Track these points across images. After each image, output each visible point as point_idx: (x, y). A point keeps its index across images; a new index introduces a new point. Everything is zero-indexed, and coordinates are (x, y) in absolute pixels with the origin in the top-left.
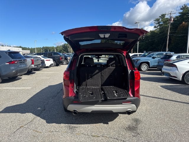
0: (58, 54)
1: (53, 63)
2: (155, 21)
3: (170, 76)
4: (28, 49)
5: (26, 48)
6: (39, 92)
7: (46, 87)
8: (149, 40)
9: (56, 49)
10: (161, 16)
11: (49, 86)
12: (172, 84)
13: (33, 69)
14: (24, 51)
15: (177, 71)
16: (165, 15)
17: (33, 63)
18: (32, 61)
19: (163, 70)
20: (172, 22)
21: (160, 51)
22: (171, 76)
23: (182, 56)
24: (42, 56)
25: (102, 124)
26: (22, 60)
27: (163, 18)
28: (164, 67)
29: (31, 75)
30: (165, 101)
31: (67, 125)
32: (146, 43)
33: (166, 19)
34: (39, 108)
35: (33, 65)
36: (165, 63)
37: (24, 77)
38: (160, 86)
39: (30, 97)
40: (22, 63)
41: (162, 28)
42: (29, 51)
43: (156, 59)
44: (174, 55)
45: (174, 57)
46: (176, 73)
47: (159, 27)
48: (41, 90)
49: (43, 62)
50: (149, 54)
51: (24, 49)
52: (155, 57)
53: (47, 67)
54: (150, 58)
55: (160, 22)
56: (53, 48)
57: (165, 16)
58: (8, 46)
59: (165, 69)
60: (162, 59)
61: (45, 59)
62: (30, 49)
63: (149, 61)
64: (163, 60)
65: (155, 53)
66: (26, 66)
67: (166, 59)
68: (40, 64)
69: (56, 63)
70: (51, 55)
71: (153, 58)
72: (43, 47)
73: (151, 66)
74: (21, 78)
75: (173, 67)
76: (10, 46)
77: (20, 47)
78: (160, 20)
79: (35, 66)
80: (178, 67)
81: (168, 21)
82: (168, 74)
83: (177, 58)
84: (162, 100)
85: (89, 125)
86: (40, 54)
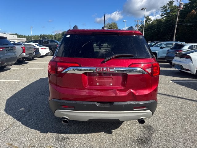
0: (56, 42)
1: (49, 52)
2: (162, 9)
3: (182, 69)
4: (25, 37)
5: (22, 36)
6: (27, 86)
7: (37, 80)
8: (154, 29)
9: (55, 37)
10: (168, 3)
11: (41, 79)
12: (185, 79)
13: (24, 58)
14: (20, 39)
15: (191, 63)
16: (174, 1)
17: (24, 52)
18: (23, 48)
19: (174, 62)
20: (181, 9)
21: (169, 41)
22: (184, 69)
23: (194, 46)
24: (37, 44)
25: (103, 134)
26: (9, 47)
27: (170, 5)
28: (175, 58)
29: (22, 65)
30: (180, 100)
31: (55, 134)
32: (151, 33)
33: (174, 6)
34: (22, 109)
35: (24, 54)
36: (177, 54)
37: (14, 68)
38: (171, 80)
39: (15, 93)
40: (9, 50)
41: (169, 16)
42: (26, 39)
43: (164, 49)
44: (186, 45)
45: (186, 48)
46: (190, 66)
47: (165, 15)
48: (30, 83)
49: (37, 50)
50: (156, 44)
51: (19, 36)
52: (164, 47)
53: (42, 57)
54: (158, 48)
55: (168, 10)
56: (51, 36)
57: (172, 3)
58: (2, 33)
59: (177, 60)
60: (171, 49)
61: (40, 48)
62: (26, 36)
63: (156, 52)
64: (173, 50)
65: (163, 43)
66: (15, 54)
67: (176, 50)
68: (33, 53)
69: (53, 52)
70: (48, 43)
71: (162, 48)
72: (40, 35)
73: (158, 57)
74: (10, 69)
75: (186, 58)
76: (5, 33)
77: (16, 34)
78: (168, 7)
79: (27, 54)
80: (192, 59)
81: (176, 8)
82: (180, 67)
83: (189, 48)
84: (176, 98)
85: (86, 135)
86: (35, 42)
